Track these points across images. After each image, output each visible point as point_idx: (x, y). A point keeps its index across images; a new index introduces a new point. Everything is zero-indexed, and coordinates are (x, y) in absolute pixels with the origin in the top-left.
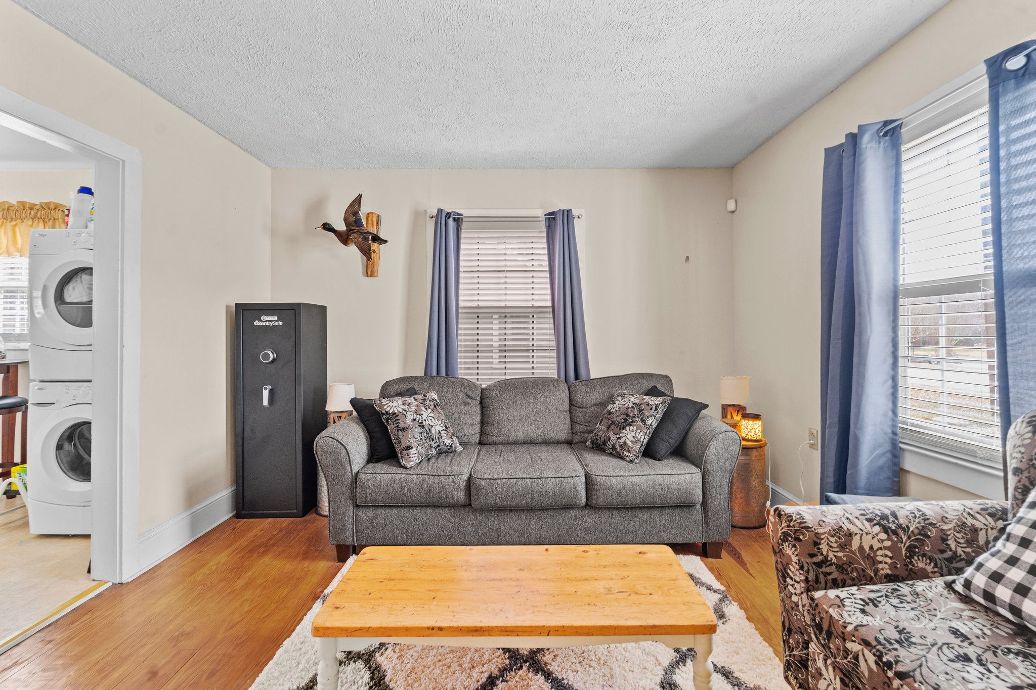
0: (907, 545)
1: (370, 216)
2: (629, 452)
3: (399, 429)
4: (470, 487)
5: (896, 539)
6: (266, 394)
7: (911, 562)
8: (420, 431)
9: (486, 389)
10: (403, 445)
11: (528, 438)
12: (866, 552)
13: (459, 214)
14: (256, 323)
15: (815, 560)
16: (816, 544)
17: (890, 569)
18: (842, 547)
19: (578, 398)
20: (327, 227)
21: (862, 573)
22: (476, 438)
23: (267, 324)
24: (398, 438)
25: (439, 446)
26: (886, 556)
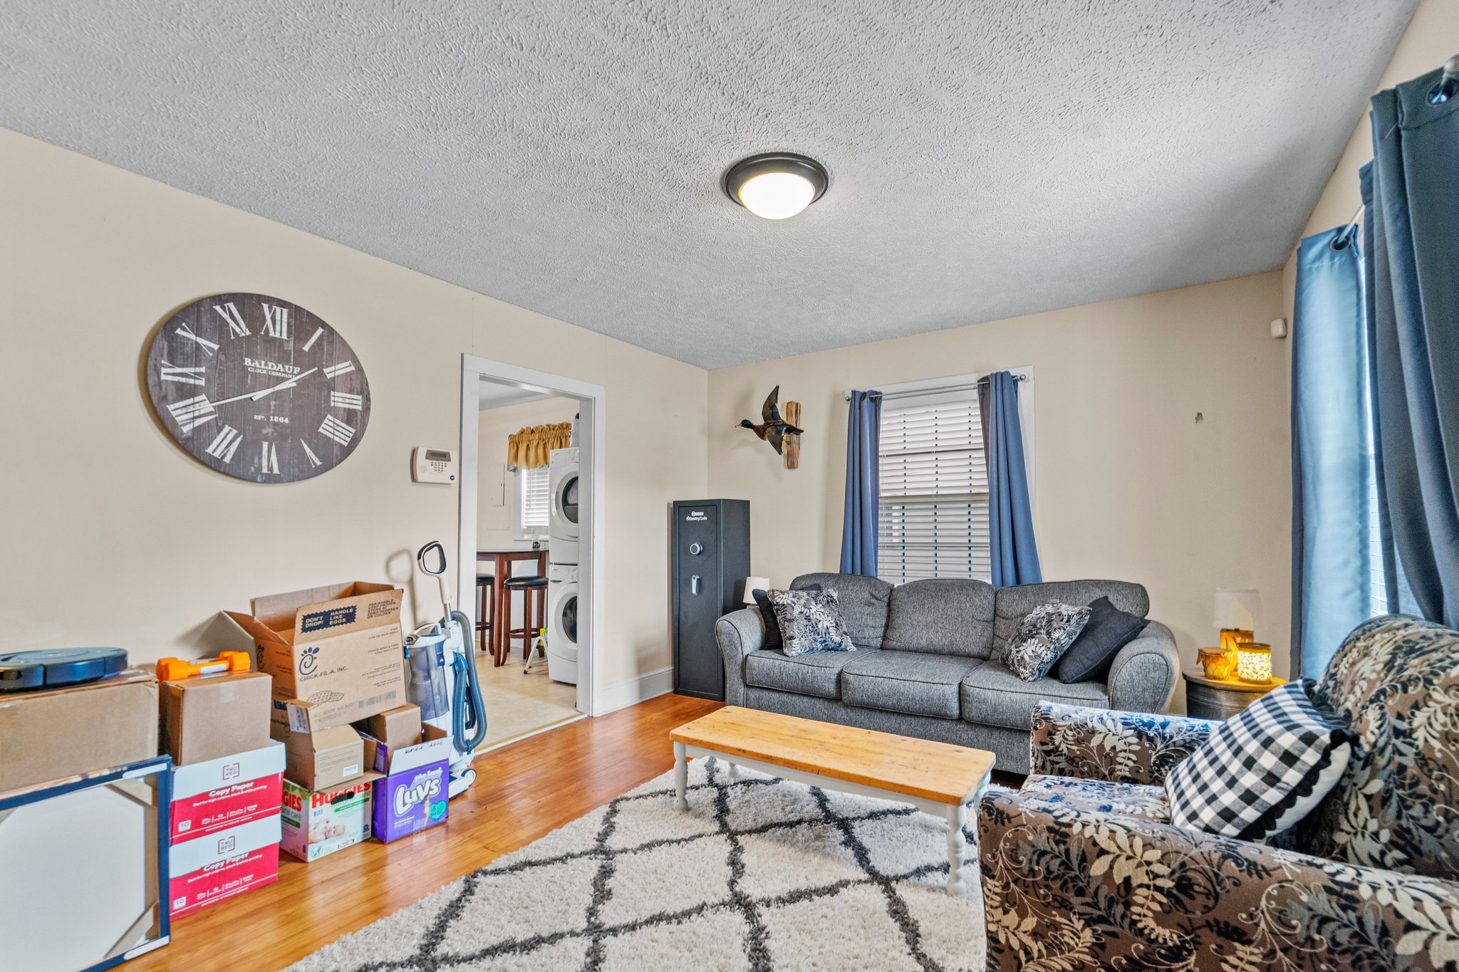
0: (1160, 753)
1: (790, 405)
2: (1025, 668)
3: (786, 620)
4: (840, 681)
5: (1148, 745)
6: (694, 582)
7: (1159, 771)
8: (806, 624)
9: (896, 589)
10: (788, 635)
11: (930, 647)
12: (1105, 750)
13: (877, 393)
14: (688, 518)
15: (1045, 748)
16: (1050, 734)
17: (1130, 772)
18: (1078, 742)
19: (1003, 606)
20: (746, 424)
21: (1094, 769)
22: (878, 642)
23: (696, 519)
24: (784, 628)
25: (825, 641)
26: (1129, 759)
